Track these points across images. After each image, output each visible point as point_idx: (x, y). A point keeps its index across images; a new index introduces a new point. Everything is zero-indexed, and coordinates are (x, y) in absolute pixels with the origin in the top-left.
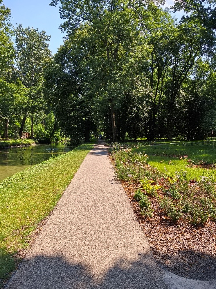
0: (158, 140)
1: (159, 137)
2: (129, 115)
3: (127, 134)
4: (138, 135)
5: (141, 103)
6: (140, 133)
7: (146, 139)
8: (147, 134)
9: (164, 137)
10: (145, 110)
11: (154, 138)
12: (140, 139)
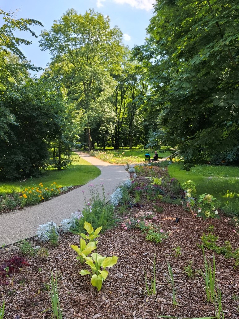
0: (122, 149)
1: (123, 147)
2: (101, 132)
3: (96, 144)
4: (106, 145)
5: (109, 123)
6: (108, 144)
7: (113, 148)
8: (113, 144)
9: (127, 147)
10: (112, 128)
11: (119, 148)
12: (108, 148)
